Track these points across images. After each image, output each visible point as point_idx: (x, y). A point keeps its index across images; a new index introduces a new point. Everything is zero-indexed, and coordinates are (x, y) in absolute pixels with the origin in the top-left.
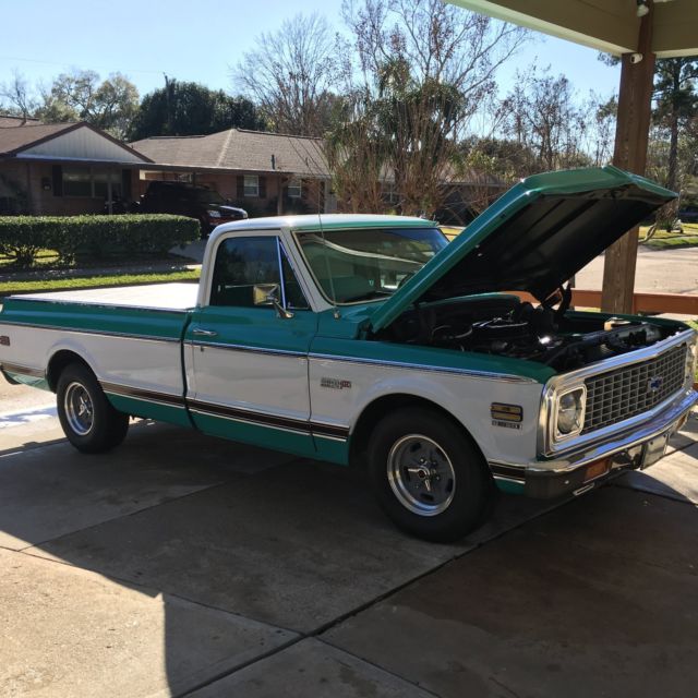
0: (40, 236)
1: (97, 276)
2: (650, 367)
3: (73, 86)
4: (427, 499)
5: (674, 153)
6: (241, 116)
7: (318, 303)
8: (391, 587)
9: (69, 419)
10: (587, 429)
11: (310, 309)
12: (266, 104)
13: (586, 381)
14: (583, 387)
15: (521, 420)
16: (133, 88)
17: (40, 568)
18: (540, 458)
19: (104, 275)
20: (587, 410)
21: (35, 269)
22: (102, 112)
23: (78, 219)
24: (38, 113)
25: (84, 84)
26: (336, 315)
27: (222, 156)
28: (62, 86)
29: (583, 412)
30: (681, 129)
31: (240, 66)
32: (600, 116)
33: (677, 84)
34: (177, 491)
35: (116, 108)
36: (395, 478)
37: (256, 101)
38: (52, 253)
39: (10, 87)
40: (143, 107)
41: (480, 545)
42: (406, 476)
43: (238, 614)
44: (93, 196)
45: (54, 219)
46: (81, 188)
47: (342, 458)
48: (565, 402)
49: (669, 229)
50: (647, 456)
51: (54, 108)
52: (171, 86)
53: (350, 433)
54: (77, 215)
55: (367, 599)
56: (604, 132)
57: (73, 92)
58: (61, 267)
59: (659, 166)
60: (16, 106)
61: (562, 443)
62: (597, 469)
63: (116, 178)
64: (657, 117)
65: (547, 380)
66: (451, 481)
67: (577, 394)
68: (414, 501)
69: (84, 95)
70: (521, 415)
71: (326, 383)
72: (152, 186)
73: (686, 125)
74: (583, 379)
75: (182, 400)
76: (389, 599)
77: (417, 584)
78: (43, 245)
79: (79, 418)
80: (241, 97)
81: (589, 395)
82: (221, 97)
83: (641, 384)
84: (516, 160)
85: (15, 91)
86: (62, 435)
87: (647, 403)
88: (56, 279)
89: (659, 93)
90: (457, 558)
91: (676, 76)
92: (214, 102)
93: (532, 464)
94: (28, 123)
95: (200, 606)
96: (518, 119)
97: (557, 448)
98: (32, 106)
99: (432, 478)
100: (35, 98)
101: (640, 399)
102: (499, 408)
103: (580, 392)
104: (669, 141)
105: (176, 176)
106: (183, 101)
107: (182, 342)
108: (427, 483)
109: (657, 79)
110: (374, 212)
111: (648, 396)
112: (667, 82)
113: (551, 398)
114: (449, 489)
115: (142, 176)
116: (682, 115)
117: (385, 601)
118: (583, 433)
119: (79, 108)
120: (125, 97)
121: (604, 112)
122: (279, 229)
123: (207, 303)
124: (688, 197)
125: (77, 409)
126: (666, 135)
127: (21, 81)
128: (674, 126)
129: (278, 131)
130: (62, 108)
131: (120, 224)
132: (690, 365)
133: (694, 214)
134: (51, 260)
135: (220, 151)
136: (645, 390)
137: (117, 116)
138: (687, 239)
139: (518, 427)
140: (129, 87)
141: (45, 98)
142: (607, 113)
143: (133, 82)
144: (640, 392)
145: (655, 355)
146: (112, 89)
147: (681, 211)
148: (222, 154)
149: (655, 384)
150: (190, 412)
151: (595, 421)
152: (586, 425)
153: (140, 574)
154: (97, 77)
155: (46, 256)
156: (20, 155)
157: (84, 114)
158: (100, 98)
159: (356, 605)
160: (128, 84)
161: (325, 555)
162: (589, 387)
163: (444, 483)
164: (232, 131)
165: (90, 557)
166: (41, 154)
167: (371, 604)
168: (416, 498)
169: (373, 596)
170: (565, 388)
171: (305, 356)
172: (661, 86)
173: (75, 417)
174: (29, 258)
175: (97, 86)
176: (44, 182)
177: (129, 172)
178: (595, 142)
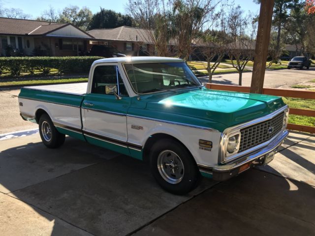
0: (51, 64)
1: (71, 78)
2: (269, 123)
3: (70, 11)
4: (173, 176)
5: (279, 35)
6: (127, 22)
7: (132, 94)
8: (154, 217)
9: (43, 135)
10: (241, 150)
11: (128, 96)
12: (136, 18)
13: (241, 130)
14: (239, 133)
15: (212, 147)
16: (91, 12)
17: (12, 203)
18: (220, 164)
19: (73, 78)
20: (241, 142)
21: (50, 76)
22: (80, 20)
23: (64, 58)
24: (57, 21)
25: (74, 11)
26: (138, 99)
27: (118, 36)
28: (66, 12)
29: (239, 144)
30: (282, 27)
31: (127, 4)
32: (253, 23)
33: (281, 11)
34: (78, 167)
35: (85, 19)
36: (161, 167)
37: (132, 16)
38: (56, 70)
39: (49, 12)
40: (93, 19)
41: (194, 196)
42: (165, 167)
43: (86, 231)
44: (73, 50)
45: (56, 58)
46: (70, 47)
47: (140, 158)
48: (231, 139)
49: (276, 63)
50: (266, 159)
51: (63, 19)
52: (103, 11)
53: (143, 148)
54: (65, 56)
55: (142, 224)
56: (254, 27)
57: (70, 14)
58: (59, 75)
59: (274, 40)
60: (51, 18)
61: (229, 157)
62: (244, 167)
63: (81, 43)
64: (274, 22)
65: (223, 131)
66: (182, 170)
67: (237, 136)
68: (168, 177)
69: (74, 14)
70: (211, 145)
71: (133, 127)
72: (94, 46)
73: (284, 26)
74: (239, 130)
75: (81, 131)
76: (151, 224)
77: (164, 217)
78: (52, 67)
79: (47, 134)
80: (127, 15)
81: (242, 136)
82: (120, 15)
83: (265, 130)
84: (223, 38)
85: (50, 13)
86: (40, 140)
87: (267, 138)
88: (56, 79)
89: (274, 14)
90: (183, 203)
91: (281, 8)
92: (117, 16)
93: (216, 167)
94: (51, 24)
95: (70, 225)
96: (222, 21)
97: (227, 160)
98: (56, 18)
99: (175, 168)
100: (57, 15)
101: (264, 136)
102: (202, 142)
103: (238, 135)
104: (277, 31)
105: (103, 43)
106: (107, 16)
107: (81, 107)
108: (173, 170)
109: (274, 9)
110: (166, 56)
111: (268, 135)
112: (278, 10)
113: (225, 138)
114: (182, 173)
115: (91, 43)
116: (283, 22)
117: (150, 225)
118: (239, 152)
119: (72, 19)
120: (88, 15)
121: (255, 21)
122: (117, 62)
123: (90, 92)
124: (284, 52)
125: (46, 132)
126: (277, 29)
127: (53, 9)
128: (279, 25)
129: (140, 27)
130: (66, 19)
131: (80, 60)
132: (285, 120)
133: (285, 58)
134: (56, 72)
135: (118, 34)
136: (266, 133)
137: (85, 22)
138: (282, 66)
139: (210, 150)
140: (89, 12)
141: (60, 15)
142: (256, 21)
143: (90, 10)
144: (264, 133)
145: (271, 118)
146: (83, 13)
147: (281, 56)
148: (119, 35)
149: (271, 130)
150: (84, 136)
151: (244, 147)
152: (240, 149)
153: (51, 207)
154: (78, 8)
155: (54, 71)
156: (47, 35)
157: (74, 21)
158: (79, 15)
159: (137, 227)
160: (88, 10)
161: (129, 200)
162: (242, 133)
163: (180, 171)
164: (123, 27)
165: (34, 198)
166: (55, 34)
167: (144, 226)
168: (169, 176)
169: (145, 222)
170: (231, 134)
171: (126, 116)
172: (276, 12)
173: (46, 135)
174: (47, 72)
175: (78, 11)
176: (56, 44)
177: (86, 41)
178: (250, 31)
